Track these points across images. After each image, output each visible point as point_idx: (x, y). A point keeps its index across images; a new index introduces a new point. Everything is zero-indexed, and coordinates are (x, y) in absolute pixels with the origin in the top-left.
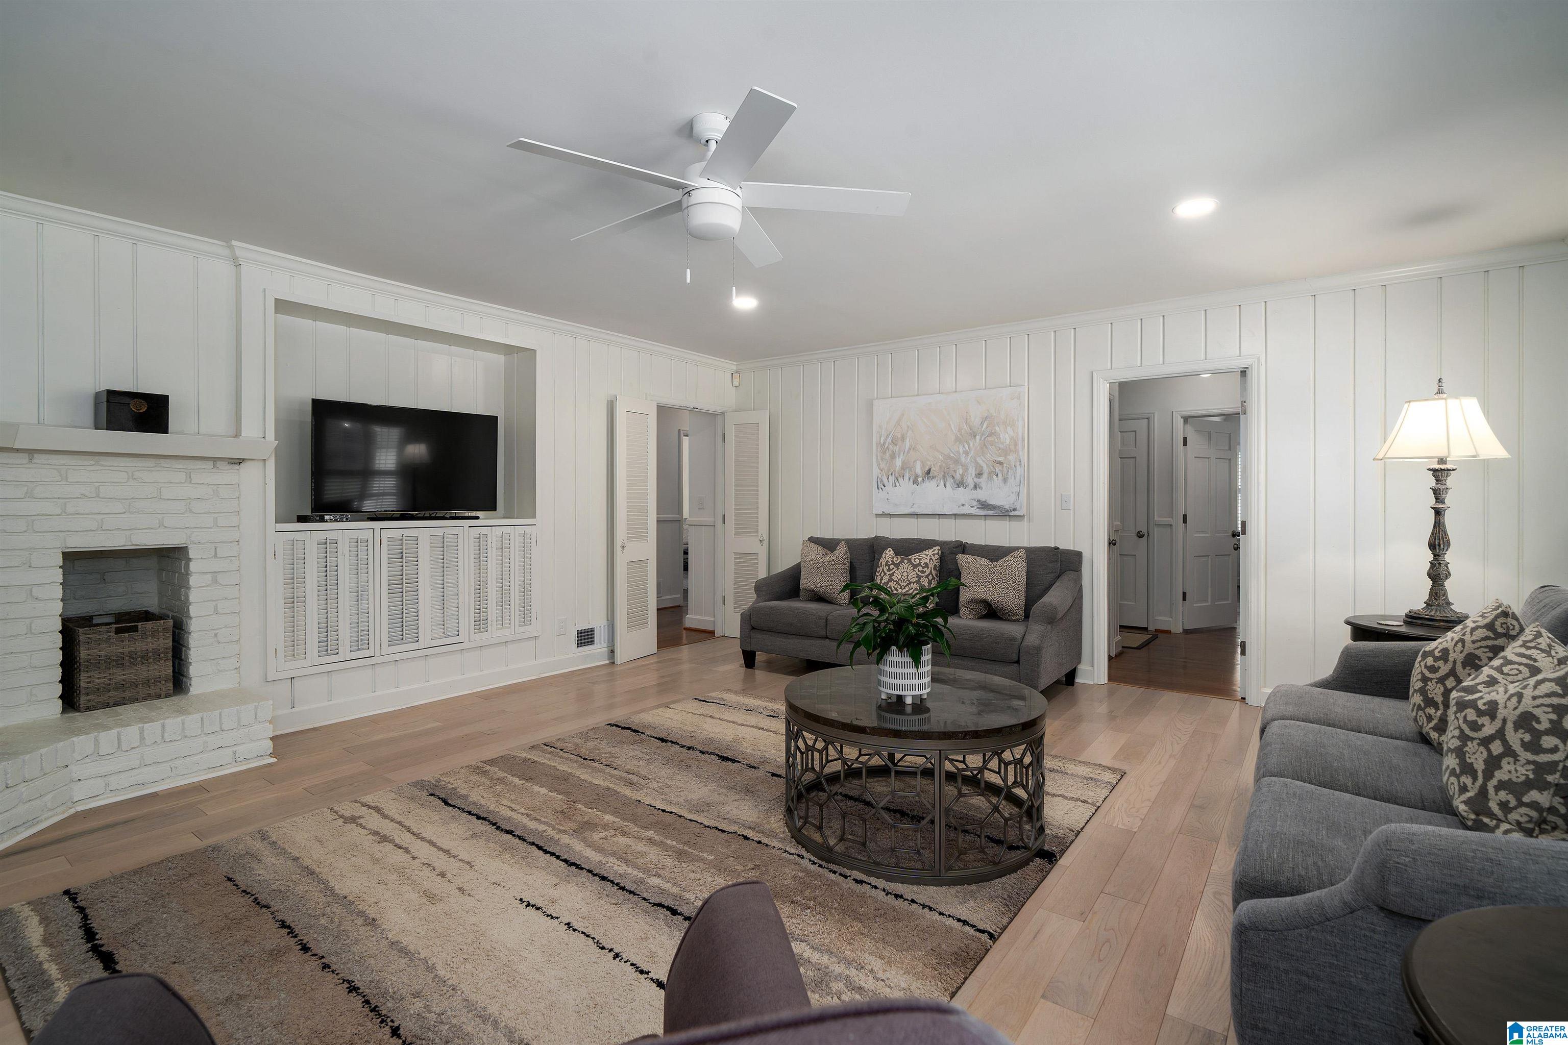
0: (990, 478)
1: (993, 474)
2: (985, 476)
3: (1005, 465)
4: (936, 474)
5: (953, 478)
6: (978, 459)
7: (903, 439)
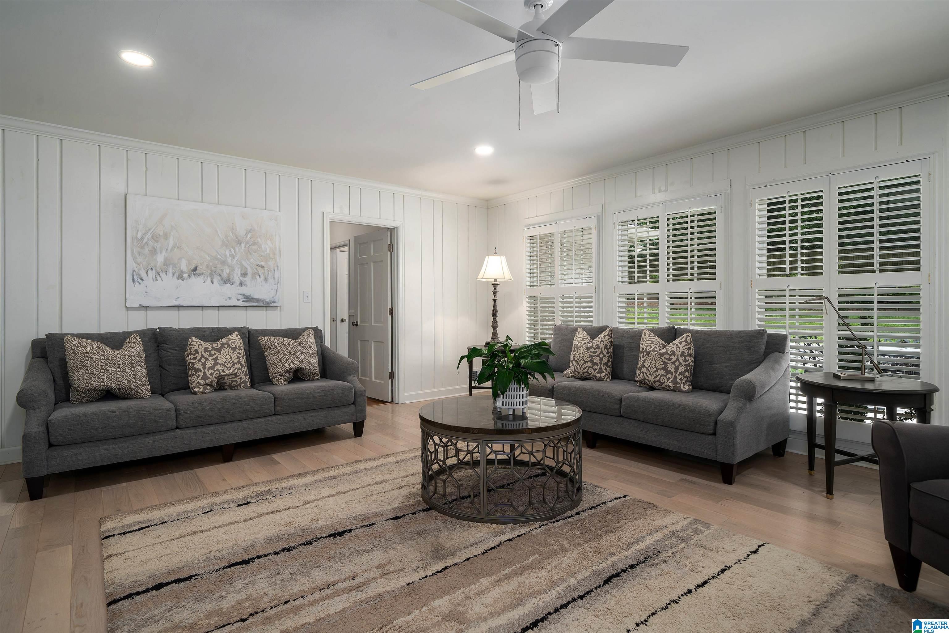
0: (253, 277)
1: (256, 275)
2: (250, 275)
3: (266, 269)
4: (202, 271)
5: (220, 276)
6: (243, 262)
7: (166, 236)
